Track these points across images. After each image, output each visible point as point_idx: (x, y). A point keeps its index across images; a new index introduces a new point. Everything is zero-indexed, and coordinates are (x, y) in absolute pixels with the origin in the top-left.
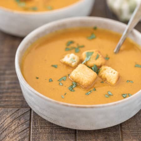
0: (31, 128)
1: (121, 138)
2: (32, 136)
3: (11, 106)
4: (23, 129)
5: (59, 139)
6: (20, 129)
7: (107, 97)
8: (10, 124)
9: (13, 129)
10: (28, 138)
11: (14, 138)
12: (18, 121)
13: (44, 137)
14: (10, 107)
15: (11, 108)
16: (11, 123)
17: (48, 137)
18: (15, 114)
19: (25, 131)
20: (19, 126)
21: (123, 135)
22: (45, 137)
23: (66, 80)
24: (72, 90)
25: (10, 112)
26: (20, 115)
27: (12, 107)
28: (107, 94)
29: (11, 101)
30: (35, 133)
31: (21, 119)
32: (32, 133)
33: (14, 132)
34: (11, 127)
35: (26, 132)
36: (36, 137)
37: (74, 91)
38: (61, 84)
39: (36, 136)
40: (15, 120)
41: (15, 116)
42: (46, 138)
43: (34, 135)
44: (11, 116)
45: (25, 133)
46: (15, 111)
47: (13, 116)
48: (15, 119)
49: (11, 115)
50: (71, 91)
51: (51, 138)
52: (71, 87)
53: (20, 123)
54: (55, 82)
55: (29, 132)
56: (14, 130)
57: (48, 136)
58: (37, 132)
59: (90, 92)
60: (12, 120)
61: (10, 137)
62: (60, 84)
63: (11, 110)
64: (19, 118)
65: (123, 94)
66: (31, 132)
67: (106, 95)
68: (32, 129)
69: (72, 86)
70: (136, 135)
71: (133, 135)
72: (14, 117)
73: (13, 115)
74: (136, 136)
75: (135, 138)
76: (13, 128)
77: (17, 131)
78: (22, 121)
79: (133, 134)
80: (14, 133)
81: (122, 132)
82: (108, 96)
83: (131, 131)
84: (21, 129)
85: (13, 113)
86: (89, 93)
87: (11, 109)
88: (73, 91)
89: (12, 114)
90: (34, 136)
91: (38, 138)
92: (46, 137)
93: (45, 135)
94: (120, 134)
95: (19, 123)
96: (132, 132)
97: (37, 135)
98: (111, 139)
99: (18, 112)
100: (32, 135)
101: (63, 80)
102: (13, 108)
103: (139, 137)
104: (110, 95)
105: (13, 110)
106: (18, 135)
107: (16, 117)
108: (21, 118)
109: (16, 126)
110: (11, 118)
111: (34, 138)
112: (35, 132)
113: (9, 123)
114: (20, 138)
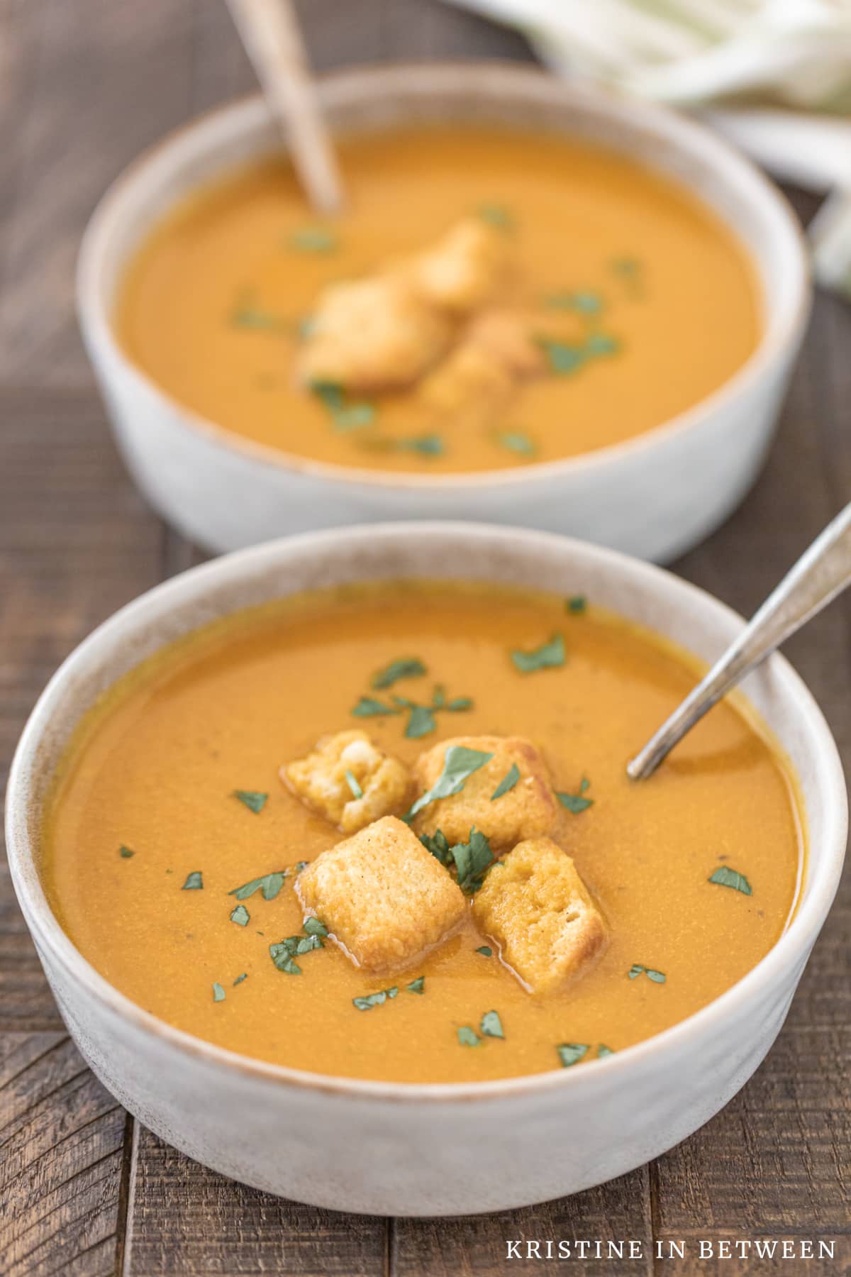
0: (130, 1155)
1: (648, 1218)
2: (136, 1204)
3: (20, 1017)
4: (86, 1163)
5: (290, 1223)
6: (69, 1160)
7: (467, 1044)
8: (12, 1130)
9: (28, 1163)
10: (114, 1212)
11: (34, 1216)
12: (58, 1112)
13: (204, 1209)
14: (17, 1022)
15: (22, 1029)
16: (20, 1124)
17: (226, 1209)
18: (44, 1065)
19: (98, 1173)
20: (66, 1144)
21: (663, 1199)
22: (210, 1211)
23: (274, 897)
24: (285, 962)
25: (12, 1055)
26: (72, 1073)
27: (29, 1022)
28: (469, 1026)
29: (21, 988)
30: (152, 1186)
31: (79, 1101)
32: (137, 1186)
33: (32, 1178)
34: (14, 1146)
35: (105, 1178)
36: (161, 1211)
37: (298, 971)
38: (240, 916)
39: (163, 1205)
40: (41, 1108)
41: (46, 1081)
42: (215, 1214)
43: (150, 1195)
44: (23, 1083)
45: (96, 1184)
46: (45, 1049)
47: (32, 1082)
48: (41, 1099)
49: (18, 1076)
50: (281, 968)
51: (245, 1215)
52: (287, 949)
53: (71, 1125)
54: (215, 899)
55: (118, 1178)
56: (36, 1163)
57: (227, 1204)
58: (166, 1180)
59: (383, 998)
60: (24, 1107)
61: (10, 1207)
62: (236, 916)
63: (24, 1046)
64: (64, 1092)
65: (567, 1045)
66: (134, 1180)
67: (463, 1031)
68: (139, 1159)
69: (297, 940)
70: (739, 1200)
71: (721, 1199)
72: (37, 1086)
73: (32, 1074)
74: (735, 1206)
75: (732, 1217)
76: (31, 1152)
77: (50, 1173)
78: (83, 1111)
79: (720, 1192)
80: (37, 1182)
81: (658, 1186)
82: (473, 1039)
83: (707, 1179)
84: (75, 1163)
85: (34, 1063)
86: (372, 1001)
87: (22, 1037)
88: (291, 973)
89: (27, 1068)
90: (149, 1205)
91: (168, 1215)
92: (218, 1209)
93: (211, 1196)
94: (646, 1195)
95: (63, 1125)
96: (715, 1180)
97: (163, 1194)
98: (590, 1224)
99: (59, 1054)
100: (138, 1195)
101: (262, 891)
102: (34, 1028)
103: (755, 1213)
104: (489, 1034)
105: (32, 1045)
106: (55, 1199)
107: (50, 1090)
108: (76, 1091)
109: (47, 1140)
110: (17, 1095)
111: (149, 1216)
112: (156, 1180)
113: (9, 1125)
114: (66, 1213)
